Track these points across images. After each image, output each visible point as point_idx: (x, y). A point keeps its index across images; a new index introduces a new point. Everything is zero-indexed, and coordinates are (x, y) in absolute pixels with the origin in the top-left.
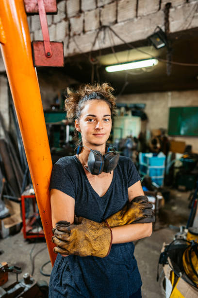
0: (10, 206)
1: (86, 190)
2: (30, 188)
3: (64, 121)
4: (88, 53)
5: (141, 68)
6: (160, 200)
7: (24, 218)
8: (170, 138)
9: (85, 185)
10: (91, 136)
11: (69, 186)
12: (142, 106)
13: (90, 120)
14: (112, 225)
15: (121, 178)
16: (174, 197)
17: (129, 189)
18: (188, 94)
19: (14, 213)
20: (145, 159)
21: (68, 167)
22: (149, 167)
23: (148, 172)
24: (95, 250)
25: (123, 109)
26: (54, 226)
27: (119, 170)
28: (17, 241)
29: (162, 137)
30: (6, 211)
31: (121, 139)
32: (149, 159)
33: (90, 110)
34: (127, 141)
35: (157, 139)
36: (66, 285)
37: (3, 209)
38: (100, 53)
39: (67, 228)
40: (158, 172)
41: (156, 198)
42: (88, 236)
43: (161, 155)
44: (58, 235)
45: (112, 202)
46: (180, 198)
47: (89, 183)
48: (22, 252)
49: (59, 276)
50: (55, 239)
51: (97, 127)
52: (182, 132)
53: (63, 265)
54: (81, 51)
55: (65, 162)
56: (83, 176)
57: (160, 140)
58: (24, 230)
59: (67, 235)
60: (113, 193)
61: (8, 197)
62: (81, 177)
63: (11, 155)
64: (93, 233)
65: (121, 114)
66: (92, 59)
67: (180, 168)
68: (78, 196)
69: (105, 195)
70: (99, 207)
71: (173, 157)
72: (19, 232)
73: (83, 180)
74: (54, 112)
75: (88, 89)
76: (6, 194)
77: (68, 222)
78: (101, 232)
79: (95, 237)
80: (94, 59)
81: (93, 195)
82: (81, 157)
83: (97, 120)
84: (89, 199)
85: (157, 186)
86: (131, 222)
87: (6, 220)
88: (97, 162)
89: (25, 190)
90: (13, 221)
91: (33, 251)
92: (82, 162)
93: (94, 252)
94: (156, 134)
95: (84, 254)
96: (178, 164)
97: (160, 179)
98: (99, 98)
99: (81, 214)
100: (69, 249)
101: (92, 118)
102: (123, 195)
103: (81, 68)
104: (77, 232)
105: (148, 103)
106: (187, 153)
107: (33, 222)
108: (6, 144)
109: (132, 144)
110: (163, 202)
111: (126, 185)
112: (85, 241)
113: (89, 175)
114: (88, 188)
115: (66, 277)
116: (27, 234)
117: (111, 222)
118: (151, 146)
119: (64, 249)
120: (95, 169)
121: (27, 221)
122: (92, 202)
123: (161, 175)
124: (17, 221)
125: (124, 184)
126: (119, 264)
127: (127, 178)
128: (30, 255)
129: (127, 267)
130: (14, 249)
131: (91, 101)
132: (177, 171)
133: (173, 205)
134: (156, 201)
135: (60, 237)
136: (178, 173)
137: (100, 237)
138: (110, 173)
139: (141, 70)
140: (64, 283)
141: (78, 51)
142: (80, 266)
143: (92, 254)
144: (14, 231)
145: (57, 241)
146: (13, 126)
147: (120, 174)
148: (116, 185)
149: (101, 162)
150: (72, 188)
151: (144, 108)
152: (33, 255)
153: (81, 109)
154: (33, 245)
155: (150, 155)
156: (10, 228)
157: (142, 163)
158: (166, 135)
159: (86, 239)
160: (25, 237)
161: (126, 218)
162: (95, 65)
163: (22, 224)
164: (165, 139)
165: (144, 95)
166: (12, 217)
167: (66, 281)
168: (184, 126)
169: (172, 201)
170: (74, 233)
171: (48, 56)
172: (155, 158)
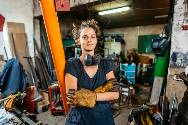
0: (42, 95)
1: (84, 74)
2: (54, 83)
3: (74, 45)
4: (86, 4)
5: (119, 12)
6: (132, 90)
7: (51, 102)
8: (139, 55)
9: (83, 71)
10: (85, 46)
11: (74, 72)
12: (122, 35)
13: (85, 38)
14: (97, 92)
15: (102, 69)
16: (142, 90)
17: (107, 75)
18: (149, 27)
19: (45, 99)
20: (123, 67)
21: (74, 62)
22: (126, 72)
23: (125, 74)
24: (87, 103)
25: (110, 38)
26: (67, 92)
27: (101, 65)
28: (47, 115)
29: (134, 53)
30: (40, 97)
31: (108, 55)
32: (126, 66)
33: (84, 32)
34: (112, 56)
35: (131, 55)
36: (74, 122)
37: (38, 96)
38: (94, 4)
39: (73, 92)
40: (132, 75)
41: (129, 89)
42: (84, 96)
43: (133, 64)
44: (69, 96)
45: (97, 81)
46: (145, 90)
47: (85, 71)
48: (50, 121)
49: (70, 118)
50: (67, 98)
51: (88, 40)
52: (147, 51)
53: (72, 113)
54: (82, 3)
55: (72, 59)
56: (82, 67)
57: (133, 56)
58: (51, 108)
59: (73, 95)
60: (98, 76)
61: (41, 90)
62: (81, 67)
63: (42, 66)
64: (86, 95)
65: (109, 41)
66: (89, 7)
67: (145, 72)
68: (79, 77)
69: (93, 77)
70: (90, 83)
71: (142, 66)
72: (48, 110)
73: (82, 70)
74: (68, 40)
75: (84, 23)
76: (39, 89)
77: (74, 89)
78: (91, 94)
79: (88, 97)
80: (90, 8)
81: (87, 77)
82: (81, 58)
83: (88, 38)
84: (85, 79)
85: (131, 83)
86: (107, 91)
87: (40, 102)
88: (89, 59)
89: (51, 85)
90: (44, 103)
91: (56, 120)
92: (81, 61)
93: (87, 105)
94: (131, 52)
95: (82, 105)
96: (144, 70)
97: (133, 79)
98: (88, 26)
99: (80, 86)
100: (74, 102)
101: (85, 37)
102: (103, 77)
103: (83, 13)
104: (78, 94)
105: (125, 33)
106: (149, 63)
107: (56, 104)
108: (39, 59)
109: (115, 58)
110: (134, 92)
111: (105, 73)
112: (82, 99)
113: (85, 67)
114: (85, 73)
115: (73, 118)
116: (53, 110)
117: (97, 90)
118: (127, 59)
119: (72, 102)
120: (87, 63)
121: (53, 103)
122: (87, 80)
123: (133, 76)
124: (47, 103)
125: (104, 72)
126: (101, 113)
127: (105, 69)
128: (55, 122)
129: (106, 114)
130: (45, 119)
131: (84, 28)
132: (144, 74)
133: (141, 94)
134: (129, 90)
135: (70, 96)
136: (144, 75)
137: (90, 97)
138: (96, 66)
139: (120, 13)
140: (72, 121)
141: (80, 3)
142: (81, 113)
143: (86, 105)
144: (45, 109)
145: (68, 99)
146: (43, 49)
147: (102, 67)
148: (99, 72)
149: (90, 59)
150: (76, 73)
151: (123, 37)
152: (56, 122)
153: (80, 33)
154: (56, 117)
155: (126, 65)
156: (43, 107)
157: (121, 69)
158: (137, 53)
159: (83, 97)
160: (51, 112)
161: (104, 89)
162: (91, 11)
163: (49, 105)
164: (136, 55)
165: (123, 29)
166: (43, 101)
167: (74, 120)
168: (148, 47)
169: (140, 92)
170: (77, 94)
171: (62, 6)
172: (129, 66)
